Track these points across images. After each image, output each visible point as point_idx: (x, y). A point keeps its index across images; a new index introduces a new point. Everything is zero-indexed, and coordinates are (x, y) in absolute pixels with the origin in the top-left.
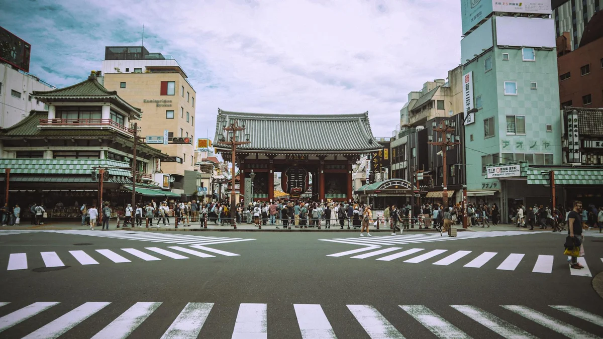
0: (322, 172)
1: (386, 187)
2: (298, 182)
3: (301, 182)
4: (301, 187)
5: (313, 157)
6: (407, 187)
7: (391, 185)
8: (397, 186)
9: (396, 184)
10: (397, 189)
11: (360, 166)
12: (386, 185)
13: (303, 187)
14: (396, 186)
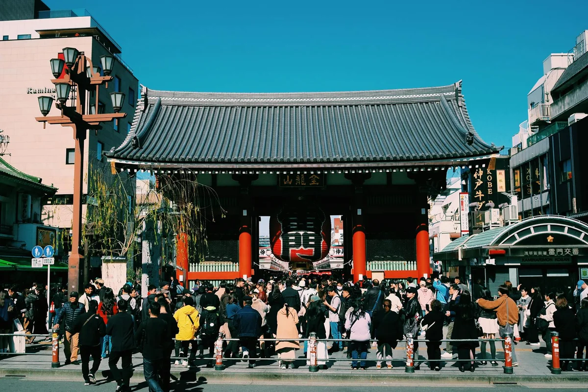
0: (359, 212)
1: (519, 239)
2: (306, 236)
3: (311, 235)
4: (311, 246)
5: (337, 179)
6: (581, 238)
7: (533, 233)
8: (552, 235)
9: (549, 231)
10: (550, 243)
11: (449, 210)
12: (520, 234)
13: (317, 246)
14: (548, 235)
